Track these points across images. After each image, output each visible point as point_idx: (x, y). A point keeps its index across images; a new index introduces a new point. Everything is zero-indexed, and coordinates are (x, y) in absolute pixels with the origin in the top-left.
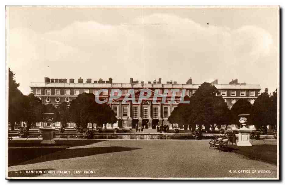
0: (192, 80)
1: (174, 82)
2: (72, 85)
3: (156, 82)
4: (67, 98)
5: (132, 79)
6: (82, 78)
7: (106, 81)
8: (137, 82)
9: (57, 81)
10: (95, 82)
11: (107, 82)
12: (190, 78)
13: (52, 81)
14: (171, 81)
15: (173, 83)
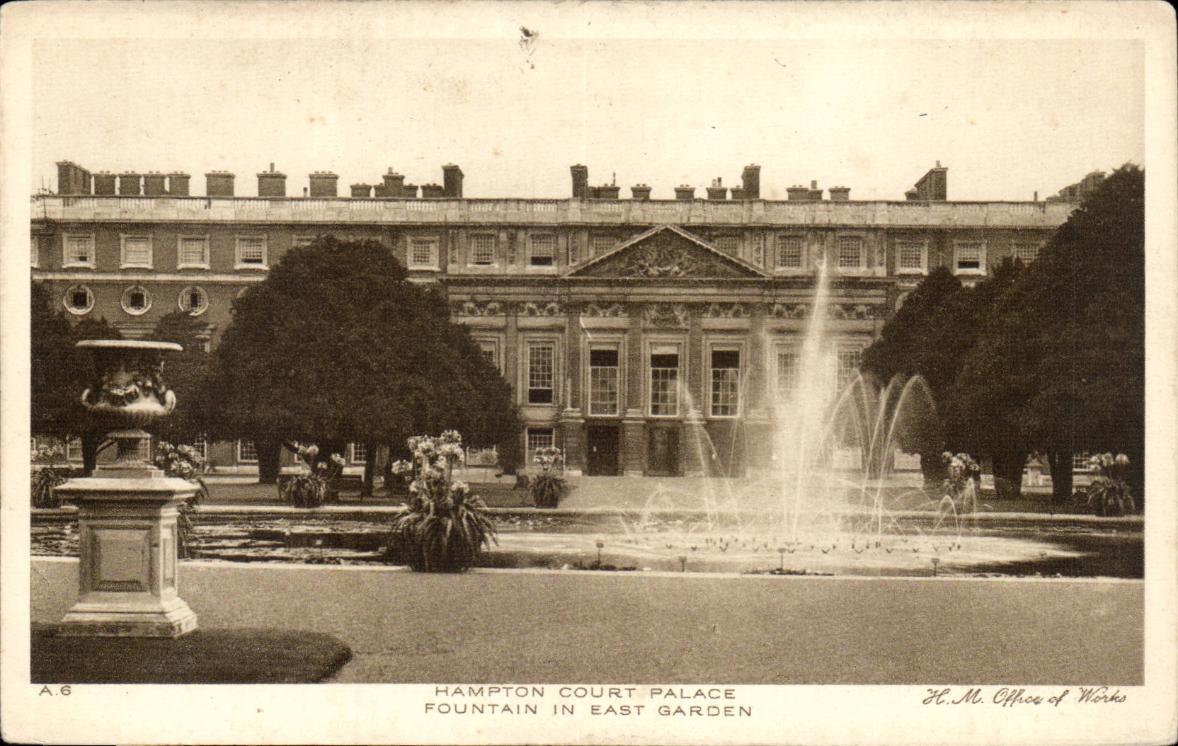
0: (949, 175)
1: (832, 191)
2: (222, 211)
3: (724, 191)
4: (189, 288)
5: (579, 174)
6: (278, 169)
7: (425, 188)
8: (608, 193)
9: (131, 185)
10: (360, 192)
11: (432, 192)
12: (934, 166)
13: (105, 187)
14: (814, 183)
15: (826, 196)
